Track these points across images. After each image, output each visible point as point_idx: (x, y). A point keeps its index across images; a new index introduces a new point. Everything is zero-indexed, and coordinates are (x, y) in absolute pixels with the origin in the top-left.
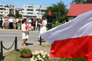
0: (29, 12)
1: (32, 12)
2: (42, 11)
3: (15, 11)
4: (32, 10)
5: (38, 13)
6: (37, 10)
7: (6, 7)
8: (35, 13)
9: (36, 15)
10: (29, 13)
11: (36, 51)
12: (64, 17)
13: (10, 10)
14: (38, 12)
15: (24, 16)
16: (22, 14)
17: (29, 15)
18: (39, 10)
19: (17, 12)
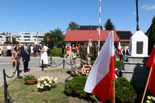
0: (26, 38)
1: (29, 39)
2: (39, 37)
3: (11, 38)
4: (29, 37)
5: (35, 40)
6: (34, 37)
7: (2, 34)
8: (32, 40)
9: (33, 41)
10: (26, 40)
11: (41, 77)
12: (61, 42)
13: (7, 38)
14: (35, 38)
15: (21, 43)
16: (19, 41)
17: (26, 42)
18: (36, 37)
19: (14, 39)
